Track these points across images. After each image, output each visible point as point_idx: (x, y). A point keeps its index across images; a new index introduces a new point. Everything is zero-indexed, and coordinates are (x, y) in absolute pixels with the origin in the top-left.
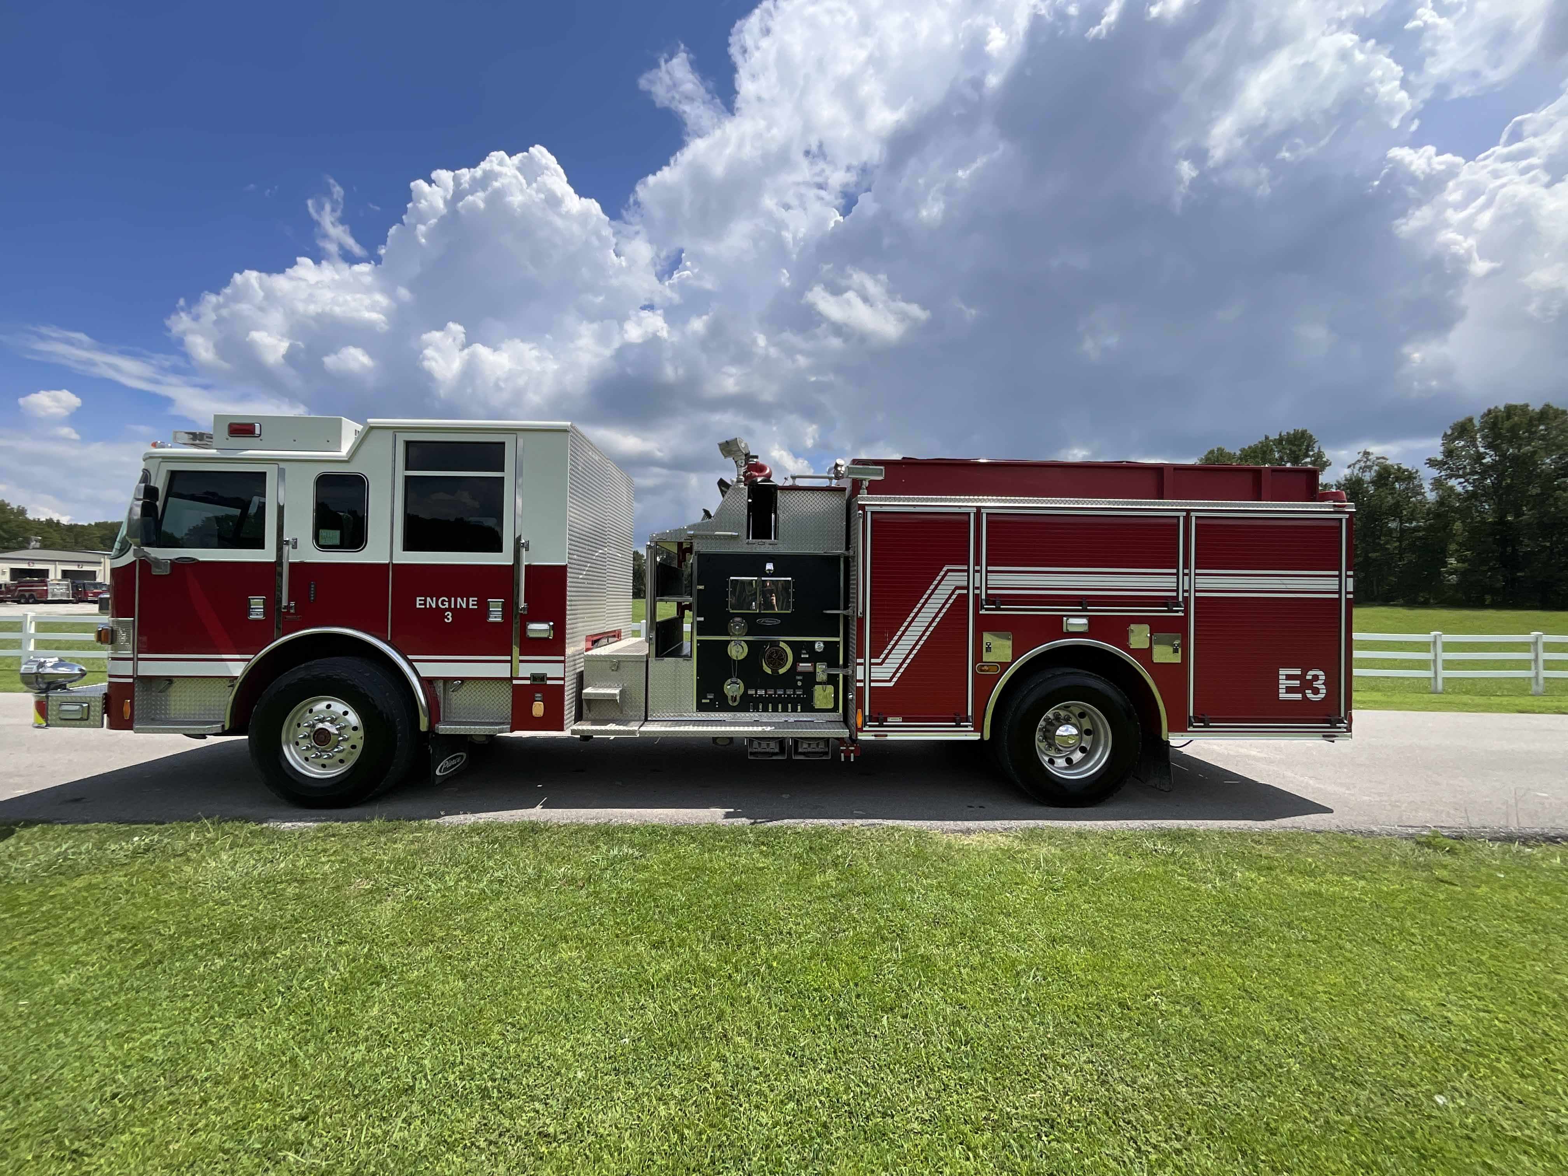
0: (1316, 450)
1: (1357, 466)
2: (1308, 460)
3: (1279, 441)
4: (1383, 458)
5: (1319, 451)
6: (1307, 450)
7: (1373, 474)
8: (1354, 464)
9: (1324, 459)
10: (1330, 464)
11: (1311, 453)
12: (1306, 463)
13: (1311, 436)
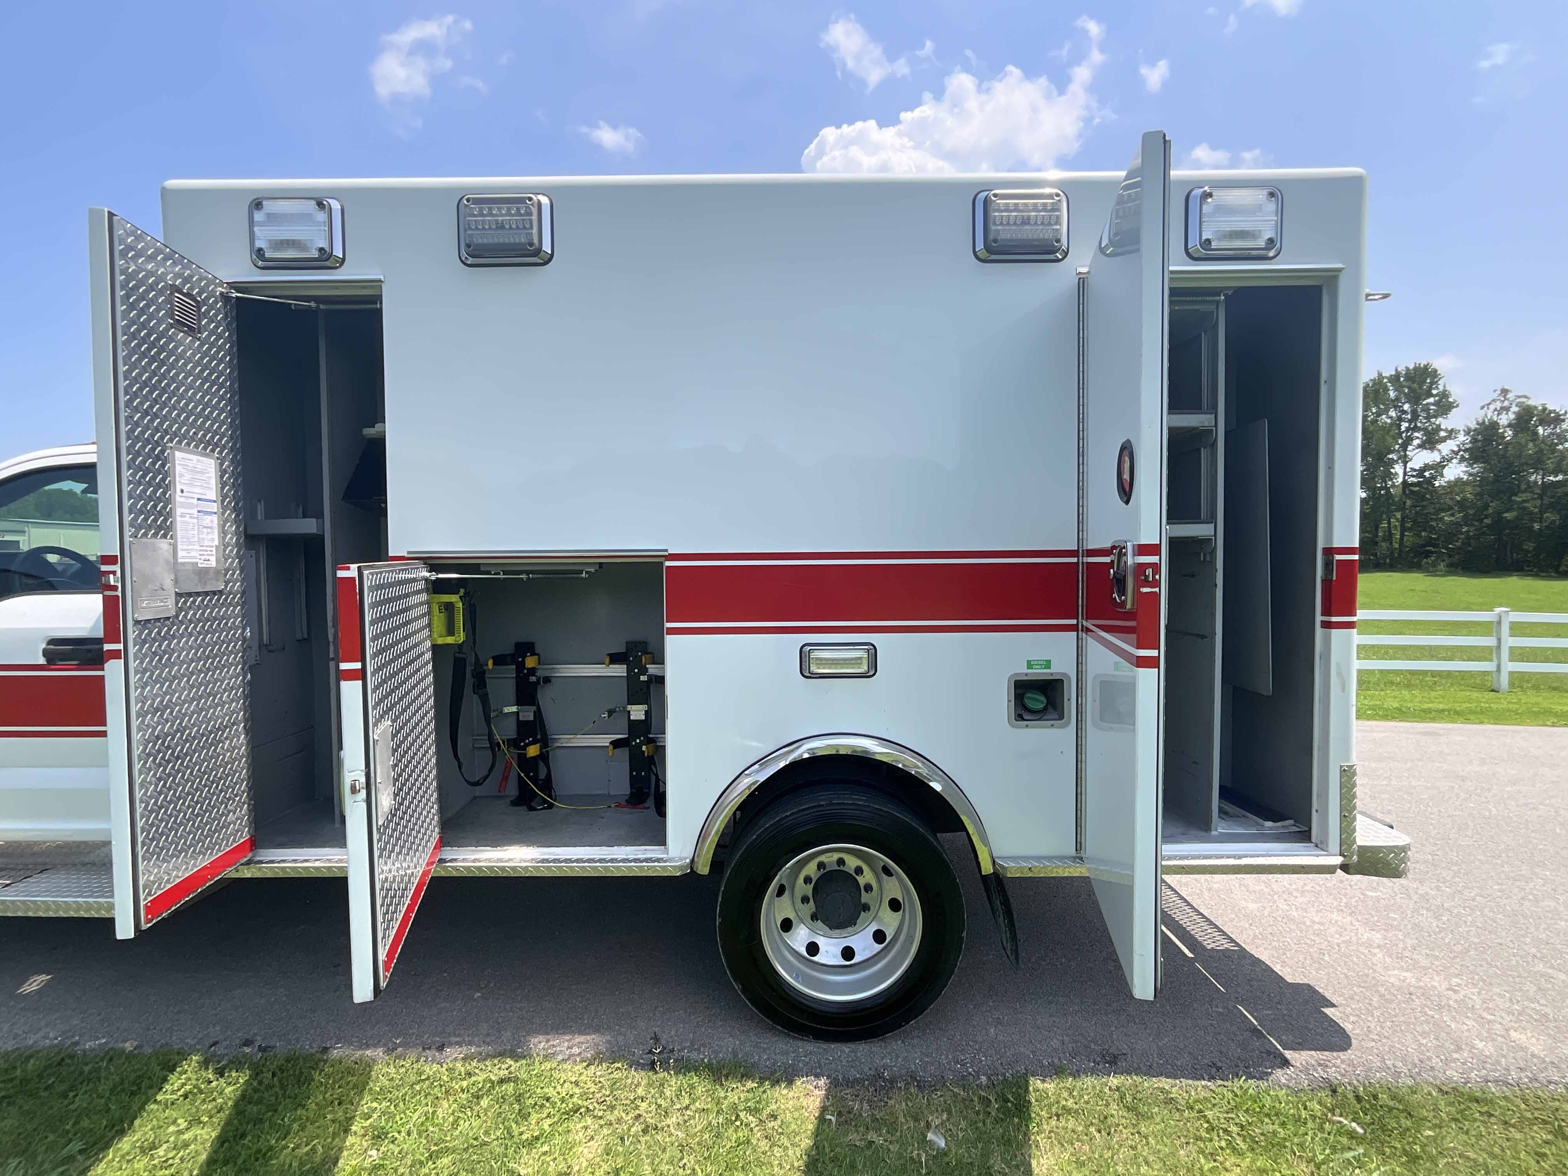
0: (1441, 388)
1: (1492, 407)
2: (1431, 400)
3: (1395, 379)
4: (1525, 397)
5: (1445, 391)
6: (1430, 388)
7: (1512, 416)
8: (1489, 404)
9: (1451, 400)
10: (1457, 406)
11: (1434, 392)
12: (1428, 404)
13: (1436, 371)
